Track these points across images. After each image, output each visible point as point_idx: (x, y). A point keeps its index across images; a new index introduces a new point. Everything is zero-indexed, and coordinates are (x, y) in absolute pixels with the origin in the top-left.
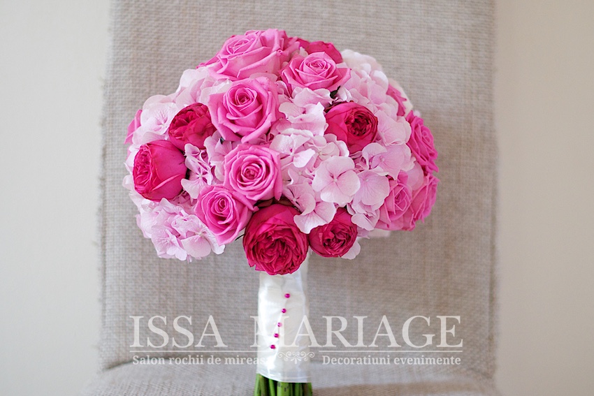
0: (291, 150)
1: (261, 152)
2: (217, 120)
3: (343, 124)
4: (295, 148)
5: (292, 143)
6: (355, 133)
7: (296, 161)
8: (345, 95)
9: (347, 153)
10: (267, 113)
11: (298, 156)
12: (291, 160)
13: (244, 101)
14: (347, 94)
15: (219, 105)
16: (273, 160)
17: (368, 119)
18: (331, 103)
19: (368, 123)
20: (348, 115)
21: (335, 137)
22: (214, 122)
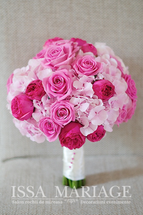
0: (79, 103)
1: (66, 104)
2: (47, 90)
3: (100, 92)
4: (80, 102)
5: (79, 101)
6: (105, 95)
7: (81, 108)
8: (101, 77)
9: (102, 104)
10: (68, 88)
11: (82, 105)
12: (78, 107)
13: (58, 82)
14: (101, 76)
15: (47, 82)
16: (71, 108)
17: (111, 88)
18: (95, 81)
19: (111, 90)
20: (103, 88)
21: (97, 97)
22: (45, 90)
